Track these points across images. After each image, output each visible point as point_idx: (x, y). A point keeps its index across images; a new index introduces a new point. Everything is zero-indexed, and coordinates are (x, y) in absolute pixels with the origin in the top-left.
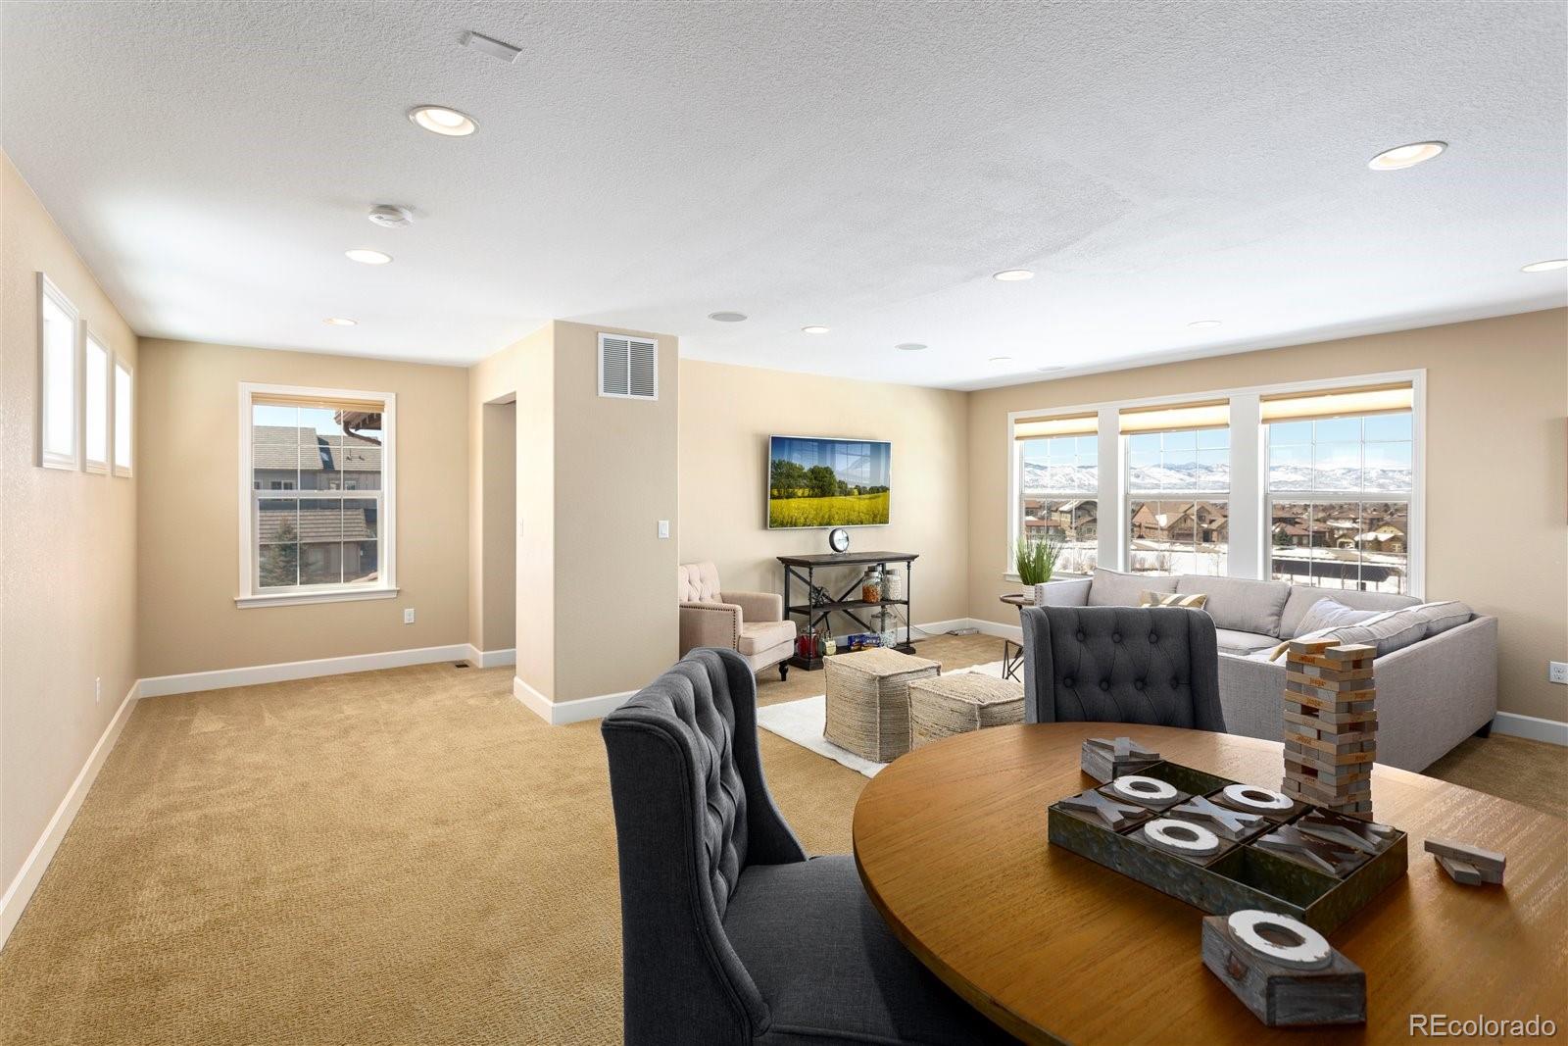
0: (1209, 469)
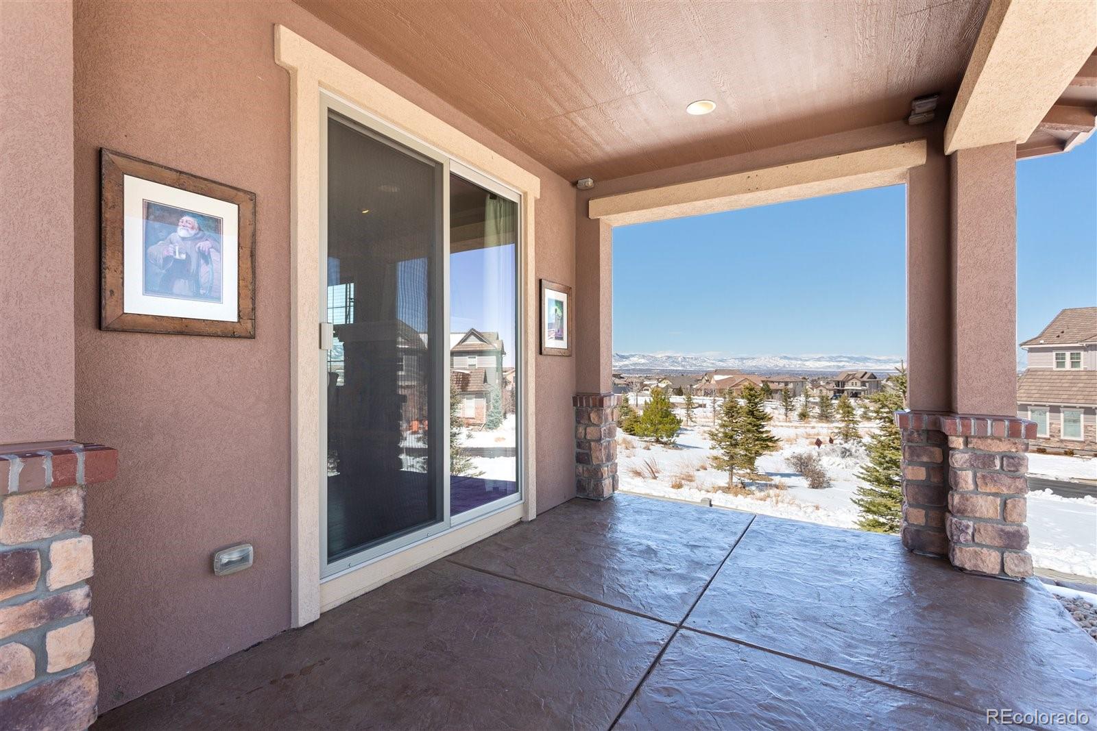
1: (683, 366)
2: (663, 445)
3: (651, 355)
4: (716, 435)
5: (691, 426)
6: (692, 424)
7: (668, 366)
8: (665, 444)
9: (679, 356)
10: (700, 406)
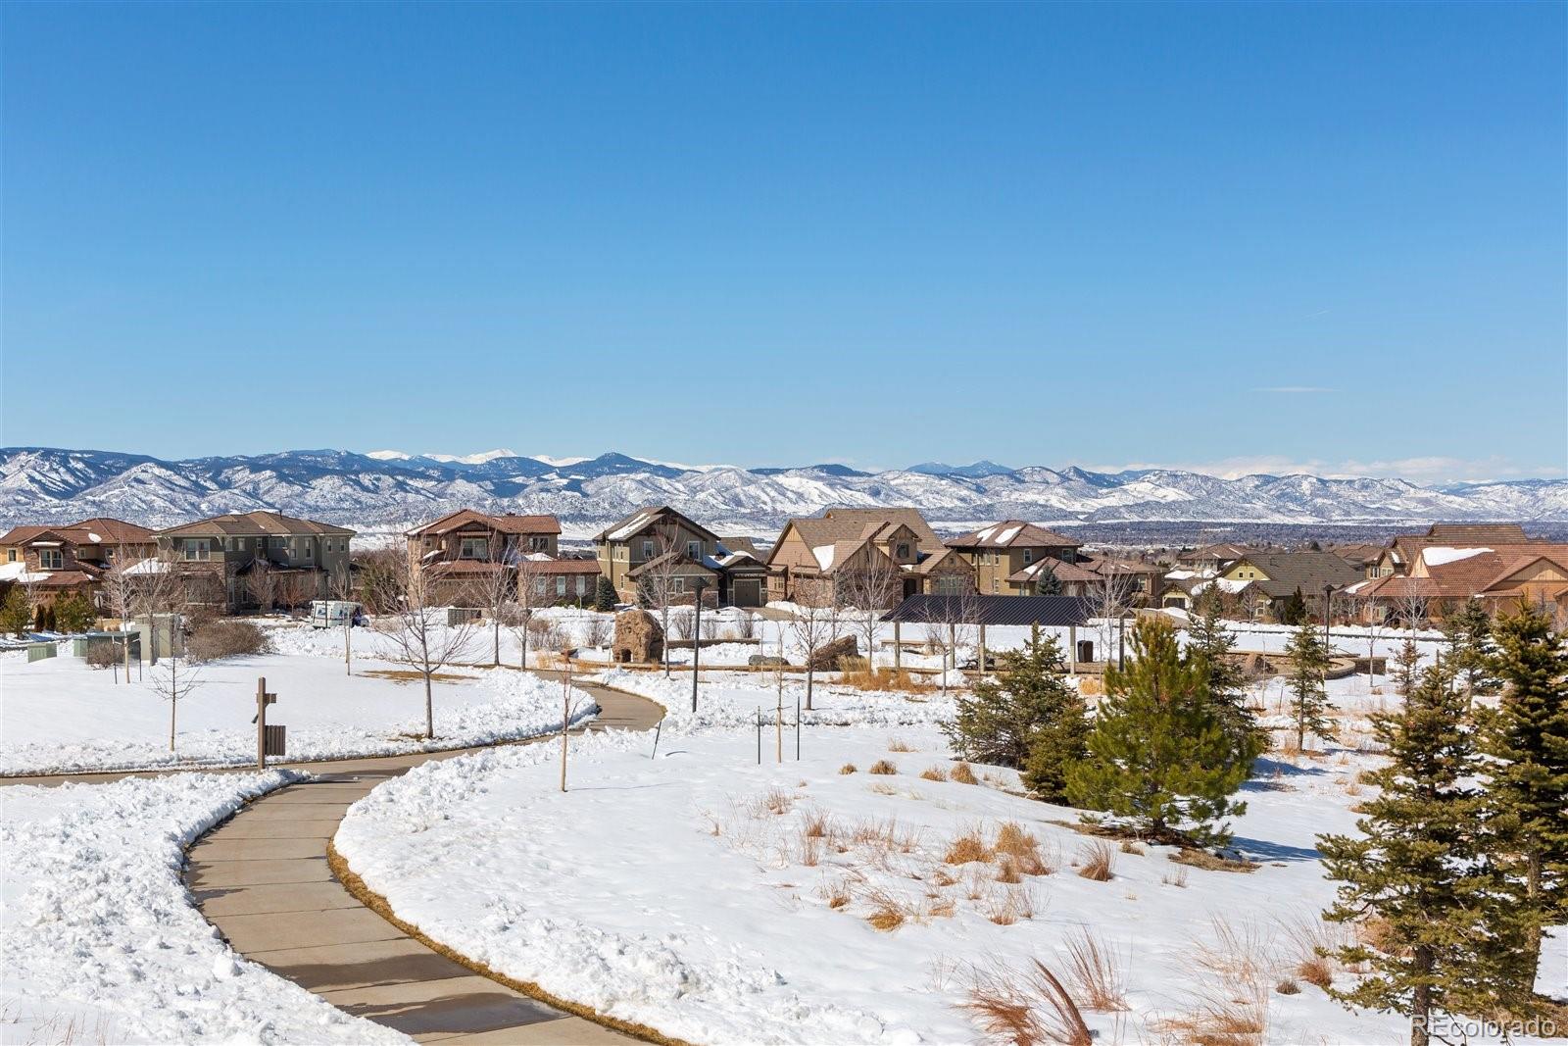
0: (1016, 477)
1: (1318, 511)
2: (1175, 850)
3: (1202, 472)
4: (1358, 855)
5: (1313, 754)
6: (1320, 744)
7: (1266, 514)
8: (1184, 841)
9: (1304, 472)
10: (1362, 667)
